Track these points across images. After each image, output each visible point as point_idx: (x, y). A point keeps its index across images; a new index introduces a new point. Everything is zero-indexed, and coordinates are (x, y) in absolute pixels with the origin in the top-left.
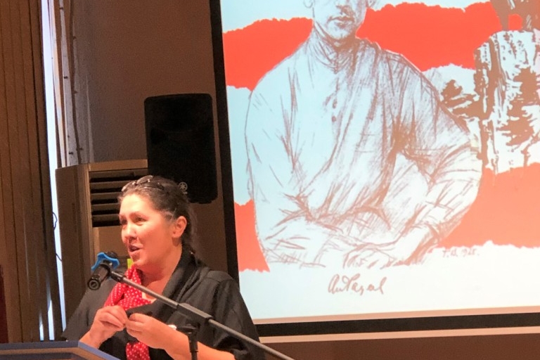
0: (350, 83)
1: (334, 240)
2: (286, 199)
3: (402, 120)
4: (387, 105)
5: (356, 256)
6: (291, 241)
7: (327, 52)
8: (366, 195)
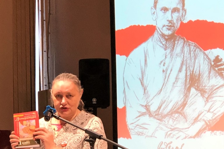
0: (171, 55)
1: (161, 126)
2: (140, 107)
3: (194, 73)
4: (188, 66)
5: (171, 133)
6: (142, 126)
7: (162, 41)
8: (177, 106)
